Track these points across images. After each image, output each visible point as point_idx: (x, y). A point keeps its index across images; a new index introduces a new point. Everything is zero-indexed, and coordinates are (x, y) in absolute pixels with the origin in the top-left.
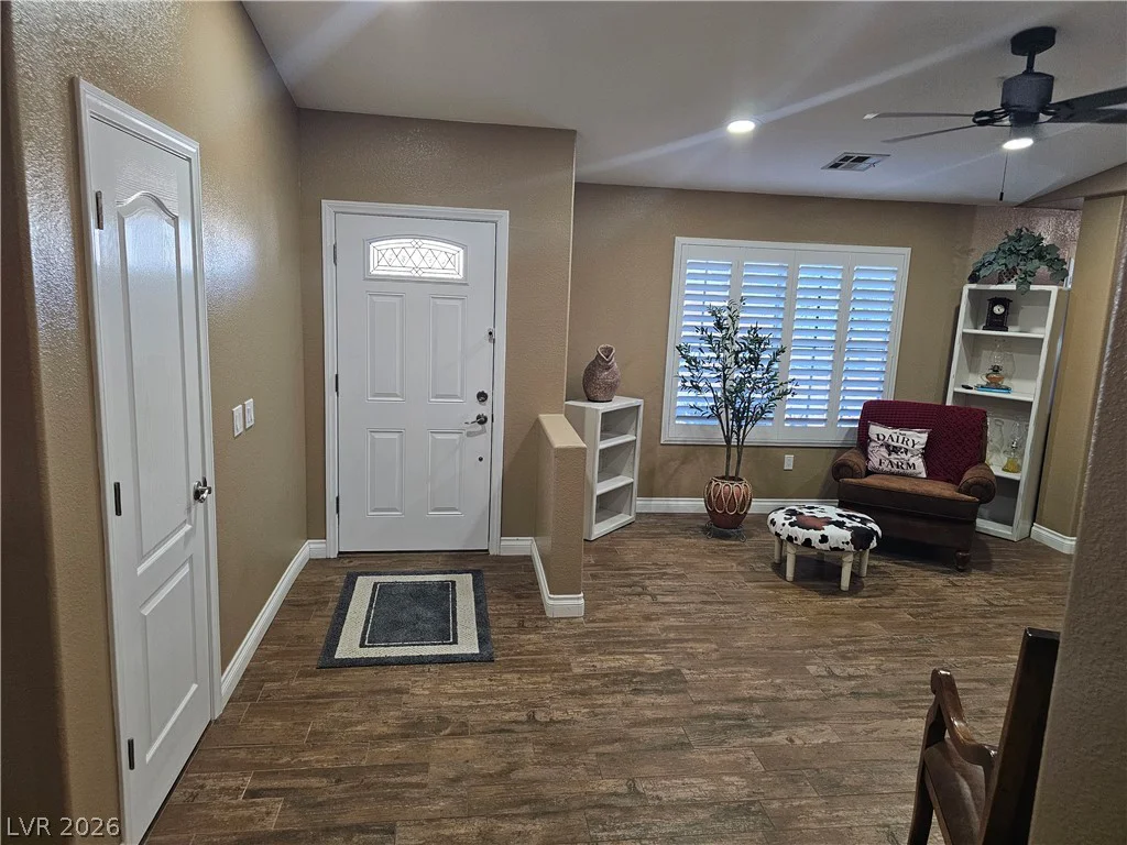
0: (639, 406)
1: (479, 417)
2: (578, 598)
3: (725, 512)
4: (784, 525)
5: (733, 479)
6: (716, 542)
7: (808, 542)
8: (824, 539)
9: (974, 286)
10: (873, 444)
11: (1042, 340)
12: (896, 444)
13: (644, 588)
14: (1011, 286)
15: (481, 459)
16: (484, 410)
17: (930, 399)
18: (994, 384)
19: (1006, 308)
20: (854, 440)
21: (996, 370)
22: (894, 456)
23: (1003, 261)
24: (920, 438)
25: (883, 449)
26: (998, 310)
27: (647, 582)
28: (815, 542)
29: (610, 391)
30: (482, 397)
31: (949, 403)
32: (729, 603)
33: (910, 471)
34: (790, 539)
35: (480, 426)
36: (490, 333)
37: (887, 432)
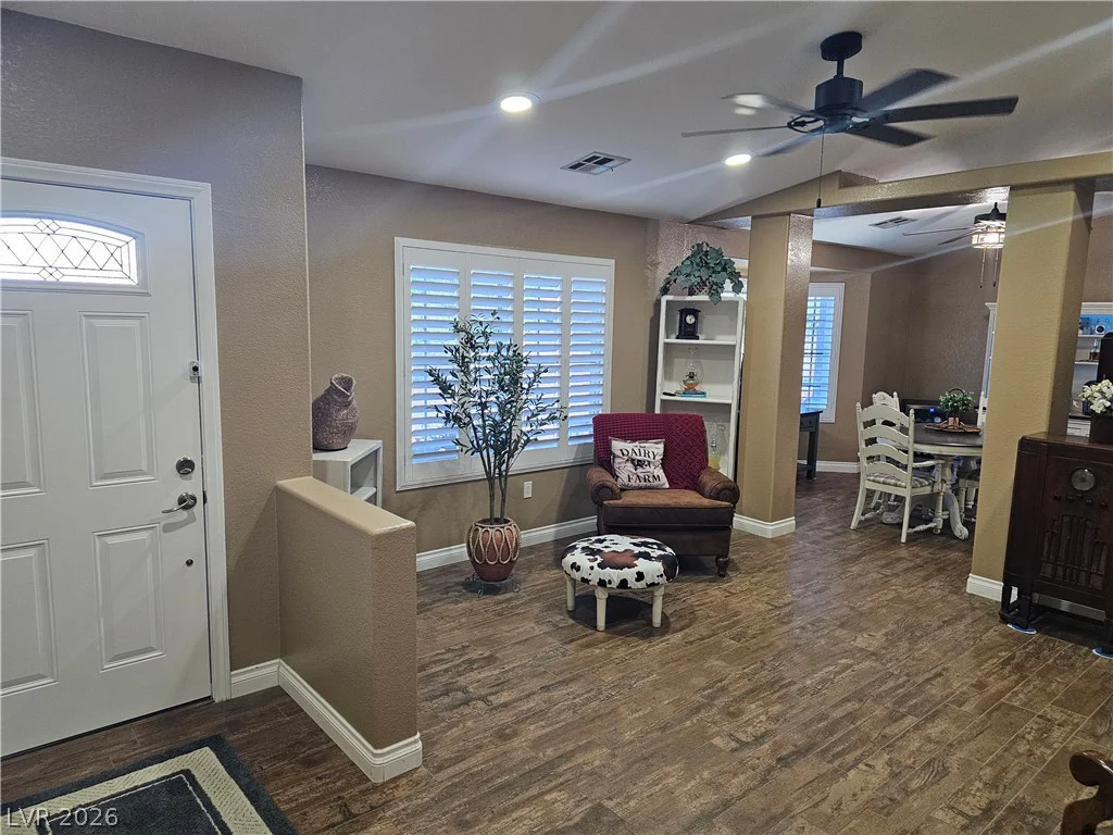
0: (376, 452)
1: (181, 500)
2: (415, 742)
3: (499, 562)
4: (592, 568)
5: (497, 521)
6: (490, 599)
7: (624, 583)
8: (640, 576)
9: (670, 298)
10: (618, 460)
11: (734, 346)
12: (639, 458)
13: (464, 690)
14: (703, 297)
15: (189, 563)
16: (191, 486)
17: (637, 407)
18: (690, 390)
19: (696, 318)
20: (591, 456)
21: (691, 376)
22: (640, 470)
23: (698, 274)
24: (656, 449)
25: (629, 464)
26: (690, 319)
27: (462, 681)
28: (632, 583)
29: (349, 432)
30: (185, 467)
31: (657, 411)
32: (570, 680)
33: (656, 483)
34: (602, 583)
35: (185, 514)
36: (195, 369)
37: (628, 446)
